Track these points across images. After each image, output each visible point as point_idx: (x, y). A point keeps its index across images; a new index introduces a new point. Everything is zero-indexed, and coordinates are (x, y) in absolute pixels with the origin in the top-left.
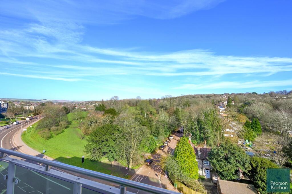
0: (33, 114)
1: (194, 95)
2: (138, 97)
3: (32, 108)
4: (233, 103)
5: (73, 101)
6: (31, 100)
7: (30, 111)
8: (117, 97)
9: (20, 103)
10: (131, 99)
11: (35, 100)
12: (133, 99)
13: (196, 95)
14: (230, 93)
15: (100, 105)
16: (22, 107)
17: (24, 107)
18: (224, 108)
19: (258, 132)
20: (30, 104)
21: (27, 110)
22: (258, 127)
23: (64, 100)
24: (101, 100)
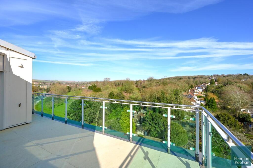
0: (46, 92)
1: (182, 76)
2: (128, 78)
3: (46, 87)
4: (217, 85)
5: (78, 82)
6: (47, 81)
7: (45, 90)
8: (109, 79)
9: (38, 83)
10: (122, 80)
11: (50, 81)
12: (123, 80)
13: (184, 77)
14: (220, 75)
15: (92, 85)
16: (39, 86)
17: (40, 86)
18: (202, 89)
19: (213, 109)
20: (46, 84)
21: (42, 88)
22: (214, 104)
23: (71, 81)
24: (96, 81)
